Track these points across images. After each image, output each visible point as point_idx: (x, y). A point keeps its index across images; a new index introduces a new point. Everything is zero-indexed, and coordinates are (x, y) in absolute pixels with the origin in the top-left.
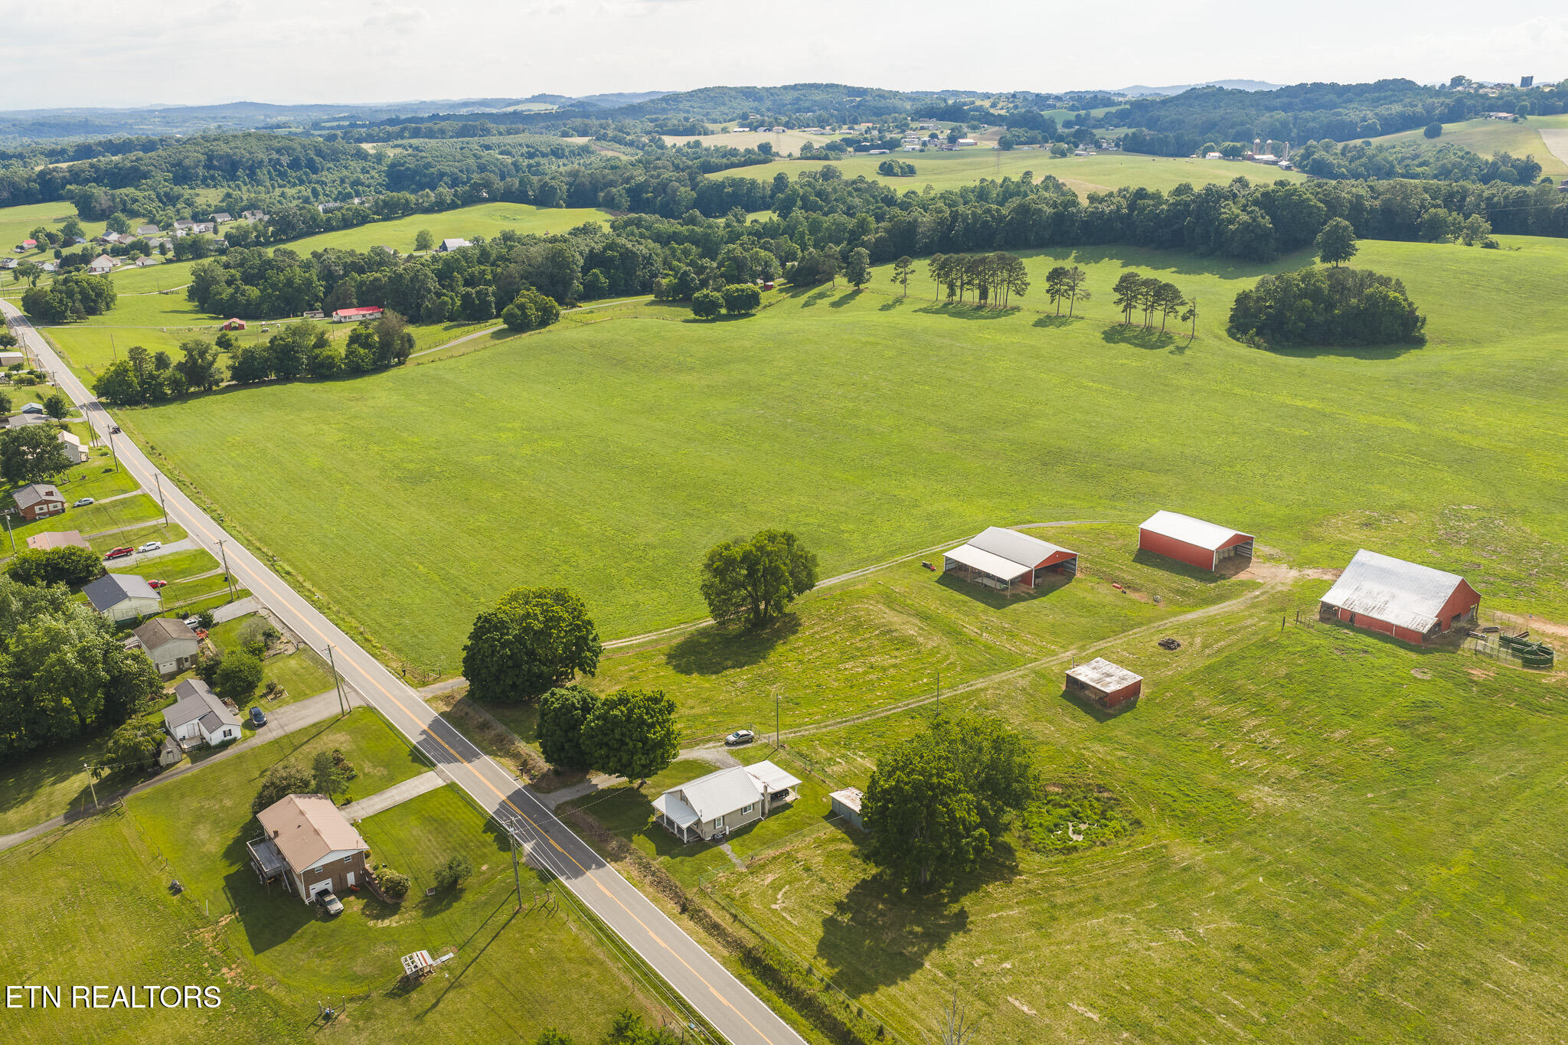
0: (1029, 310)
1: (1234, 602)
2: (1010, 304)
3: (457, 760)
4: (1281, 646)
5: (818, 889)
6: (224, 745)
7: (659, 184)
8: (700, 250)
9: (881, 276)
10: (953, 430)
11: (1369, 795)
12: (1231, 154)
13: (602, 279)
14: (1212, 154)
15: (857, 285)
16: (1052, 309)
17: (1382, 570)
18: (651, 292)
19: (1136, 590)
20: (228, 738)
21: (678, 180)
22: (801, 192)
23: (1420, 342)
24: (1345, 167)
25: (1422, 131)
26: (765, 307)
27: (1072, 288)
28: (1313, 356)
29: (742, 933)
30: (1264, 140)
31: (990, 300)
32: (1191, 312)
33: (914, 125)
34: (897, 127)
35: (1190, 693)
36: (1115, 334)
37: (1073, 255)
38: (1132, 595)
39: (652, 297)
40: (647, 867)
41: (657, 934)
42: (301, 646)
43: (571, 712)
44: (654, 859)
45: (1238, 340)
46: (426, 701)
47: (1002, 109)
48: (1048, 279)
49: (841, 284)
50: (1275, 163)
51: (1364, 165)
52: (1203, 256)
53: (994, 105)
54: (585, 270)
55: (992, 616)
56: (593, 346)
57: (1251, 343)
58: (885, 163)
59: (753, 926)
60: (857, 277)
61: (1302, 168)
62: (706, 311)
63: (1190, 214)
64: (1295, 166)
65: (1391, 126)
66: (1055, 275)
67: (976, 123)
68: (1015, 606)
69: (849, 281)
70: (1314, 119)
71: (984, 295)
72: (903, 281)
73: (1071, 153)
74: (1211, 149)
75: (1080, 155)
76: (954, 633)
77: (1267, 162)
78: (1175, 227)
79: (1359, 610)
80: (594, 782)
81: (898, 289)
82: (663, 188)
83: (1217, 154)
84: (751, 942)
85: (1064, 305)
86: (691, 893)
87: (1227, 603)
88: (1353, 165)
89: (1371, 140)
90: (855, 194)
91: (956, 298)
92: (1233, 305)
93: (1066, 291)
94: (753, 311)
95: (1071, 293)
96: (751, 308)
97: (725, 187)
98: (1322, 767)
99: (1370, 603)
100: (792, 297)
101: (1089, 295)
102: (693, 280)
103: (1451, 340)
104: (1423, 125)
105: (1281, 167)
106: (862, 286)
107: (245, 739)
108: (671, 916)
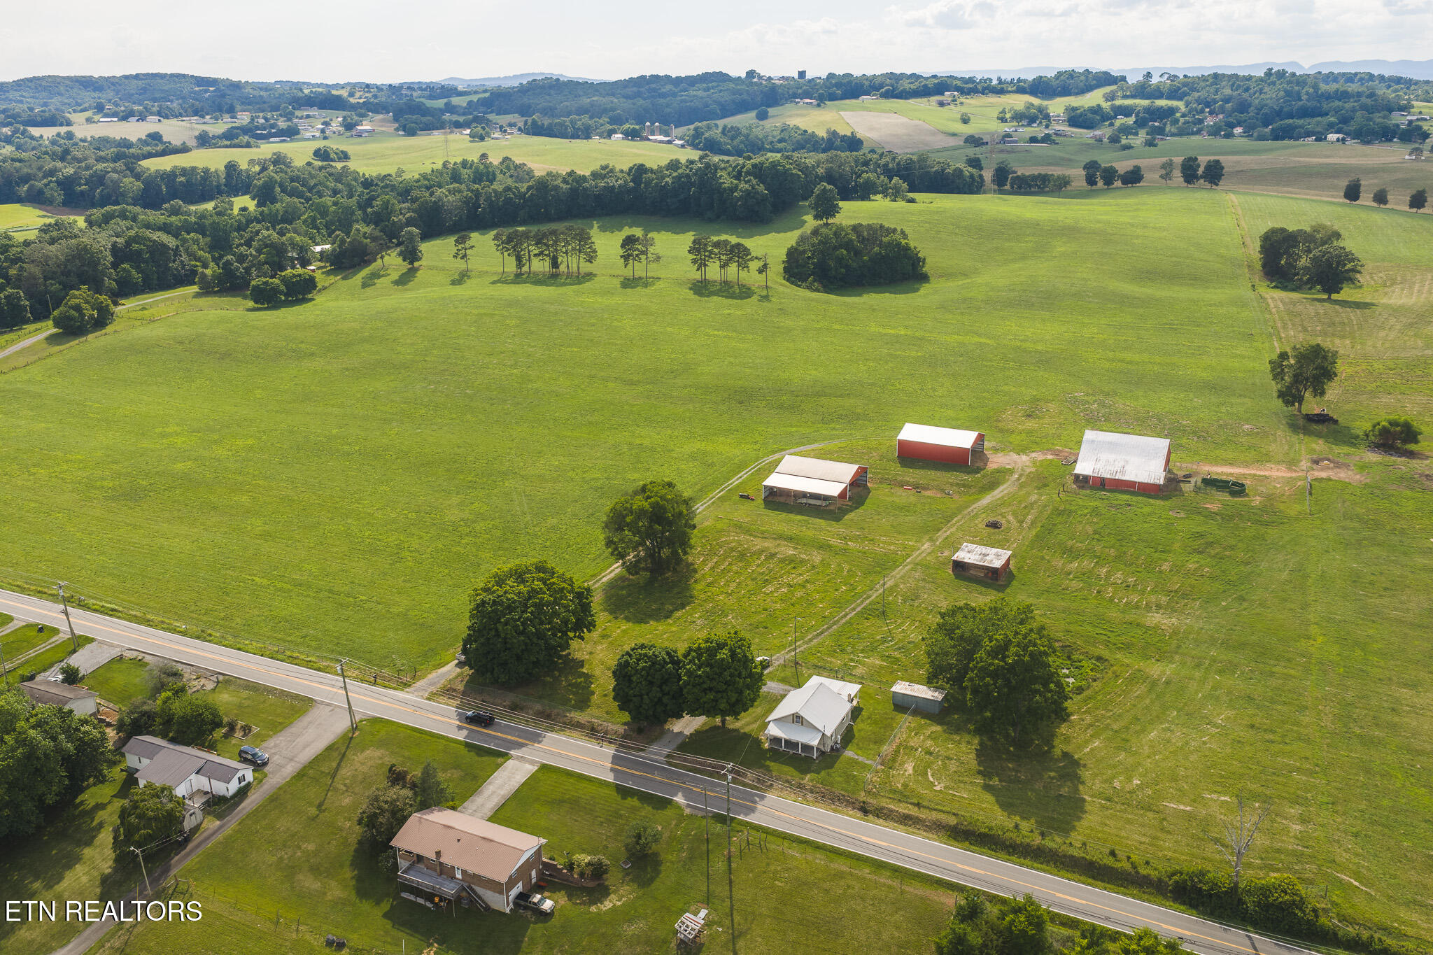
0: (603, 275)
1: (1005, 486)
2: (582, 271)
3: (527, 745)
4: (1071, 511)
5: (953, 767)
6: (243, 793)
7: (91, 176)
8: (208, 239)
9: (437, 251)
10: (632, 383)
11: (1224, 604)
12: (632, 135)
13: (134, 273)
14: (617, 136)
15: (411, 263)
16: (628, 272)
17: (1110, 443)
18: (192, 283)
19: (926, 489)
20: (243, 784)
21: (115, 171)
22: (277, 178)
23: (924, 278)
24: (728, 144)
25: (753, 114)
26: (320, 291)
27: (645, 253)
28: (860, 295)
29: (934, 816)
30: (653, 124)
31: (563, 268)
32: (765, 266)
33: (298, 113)
34: (281, 115)
35: (1042, 558)
36: (701, 288)
37: (596, 226)
38: (927, 493)
39: (195, 289)
40: (801, 787)
41: (870, 837)
42: (221, 678)
43: (663, 667)
44: (803, 779)
45: (799, 286)
46: (429, 699)
47: (360, 98)
48: (623, 246)
49: (392, 261)
50: (669, 142)
51: (742, 142)
52: (710, 221)
53: (351, 95)
54: (115, 265)
55: (835, 527)
56: (181, 343)
57: (809, 288)
58: (319, 149)
59: (939, 807)
60: (411, 256)
61: (696, 147)
62: (267, 299)
63: (693, 185)
64: (689, 145)
65: (726, 112)
66: (629, 242)
67: (362, 111)
68: (846, 517)
69: (404, 260)
70: (668, 106)
71: (555, 264)
72: (464, 256)
73: (489, 136)
74: (614, 131)
75: (497, 139)
76: (824, 547)
77: (661, 142)
78: (682, 197)
79: (1107, 476)
80: (676, 729)
81: (461, 265)
82: (99, 179)
83: (620, 136)
84: (953, 821)
85: (638, 269)
86: (862, 796)
87: (1001, 488)
88: (735, 142)
89: (717, 122)
90: (330, 179)
91: (525, 269)
92: (784, 258)
93: (637, 255)
94: (310, 296)
95: (643, 257)
96: (310, 292)
97: (176, 176)
98: (1176, 591)
99: (1113, 469)
100: (343, 279)
101: (659, 258)
102: (238, 269)
103: (948, 275)
104: (753, 109)
105: (676, 145)
106: (416, 264)
107: (260, 781)
108: (861, 819)
